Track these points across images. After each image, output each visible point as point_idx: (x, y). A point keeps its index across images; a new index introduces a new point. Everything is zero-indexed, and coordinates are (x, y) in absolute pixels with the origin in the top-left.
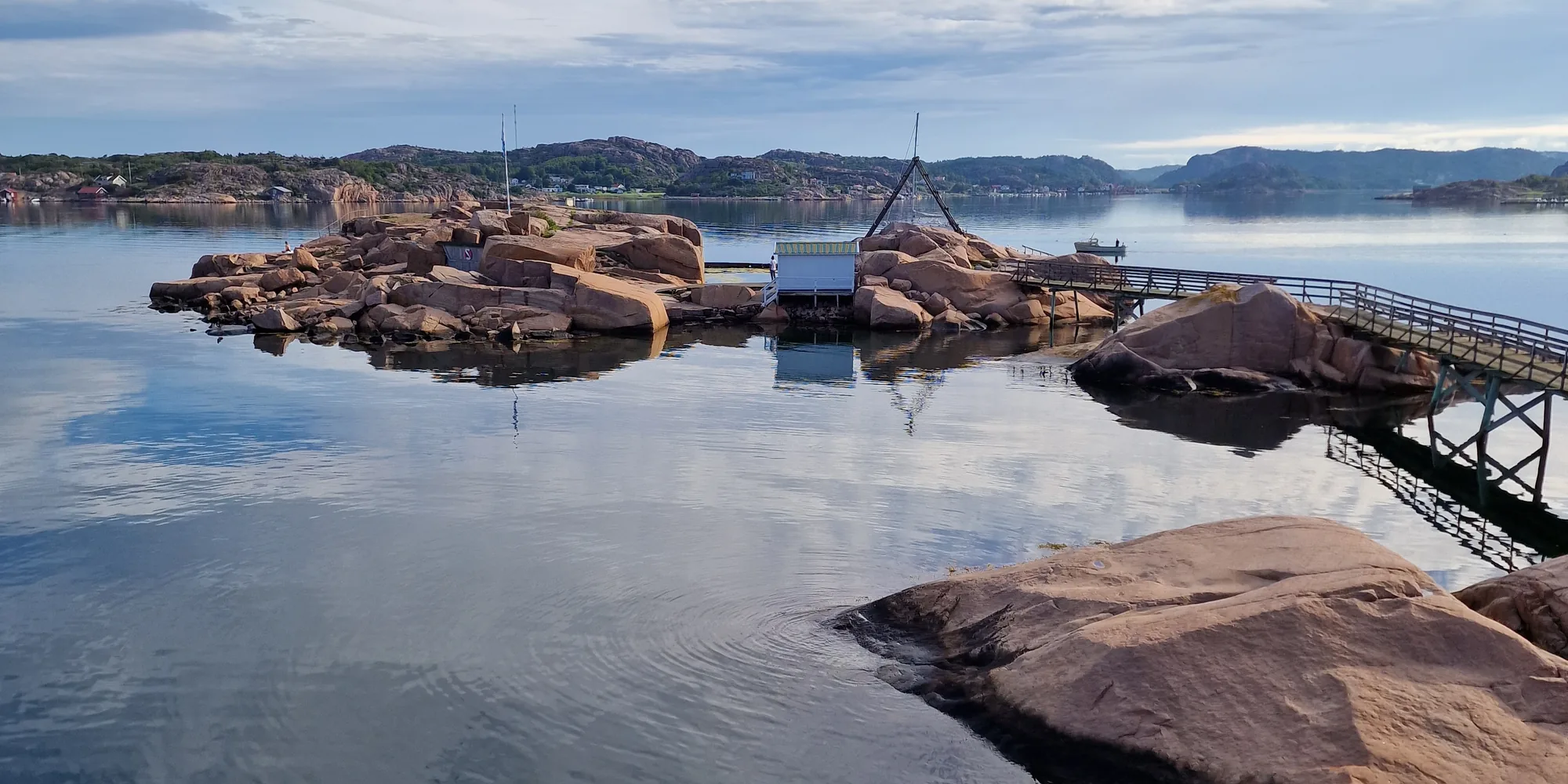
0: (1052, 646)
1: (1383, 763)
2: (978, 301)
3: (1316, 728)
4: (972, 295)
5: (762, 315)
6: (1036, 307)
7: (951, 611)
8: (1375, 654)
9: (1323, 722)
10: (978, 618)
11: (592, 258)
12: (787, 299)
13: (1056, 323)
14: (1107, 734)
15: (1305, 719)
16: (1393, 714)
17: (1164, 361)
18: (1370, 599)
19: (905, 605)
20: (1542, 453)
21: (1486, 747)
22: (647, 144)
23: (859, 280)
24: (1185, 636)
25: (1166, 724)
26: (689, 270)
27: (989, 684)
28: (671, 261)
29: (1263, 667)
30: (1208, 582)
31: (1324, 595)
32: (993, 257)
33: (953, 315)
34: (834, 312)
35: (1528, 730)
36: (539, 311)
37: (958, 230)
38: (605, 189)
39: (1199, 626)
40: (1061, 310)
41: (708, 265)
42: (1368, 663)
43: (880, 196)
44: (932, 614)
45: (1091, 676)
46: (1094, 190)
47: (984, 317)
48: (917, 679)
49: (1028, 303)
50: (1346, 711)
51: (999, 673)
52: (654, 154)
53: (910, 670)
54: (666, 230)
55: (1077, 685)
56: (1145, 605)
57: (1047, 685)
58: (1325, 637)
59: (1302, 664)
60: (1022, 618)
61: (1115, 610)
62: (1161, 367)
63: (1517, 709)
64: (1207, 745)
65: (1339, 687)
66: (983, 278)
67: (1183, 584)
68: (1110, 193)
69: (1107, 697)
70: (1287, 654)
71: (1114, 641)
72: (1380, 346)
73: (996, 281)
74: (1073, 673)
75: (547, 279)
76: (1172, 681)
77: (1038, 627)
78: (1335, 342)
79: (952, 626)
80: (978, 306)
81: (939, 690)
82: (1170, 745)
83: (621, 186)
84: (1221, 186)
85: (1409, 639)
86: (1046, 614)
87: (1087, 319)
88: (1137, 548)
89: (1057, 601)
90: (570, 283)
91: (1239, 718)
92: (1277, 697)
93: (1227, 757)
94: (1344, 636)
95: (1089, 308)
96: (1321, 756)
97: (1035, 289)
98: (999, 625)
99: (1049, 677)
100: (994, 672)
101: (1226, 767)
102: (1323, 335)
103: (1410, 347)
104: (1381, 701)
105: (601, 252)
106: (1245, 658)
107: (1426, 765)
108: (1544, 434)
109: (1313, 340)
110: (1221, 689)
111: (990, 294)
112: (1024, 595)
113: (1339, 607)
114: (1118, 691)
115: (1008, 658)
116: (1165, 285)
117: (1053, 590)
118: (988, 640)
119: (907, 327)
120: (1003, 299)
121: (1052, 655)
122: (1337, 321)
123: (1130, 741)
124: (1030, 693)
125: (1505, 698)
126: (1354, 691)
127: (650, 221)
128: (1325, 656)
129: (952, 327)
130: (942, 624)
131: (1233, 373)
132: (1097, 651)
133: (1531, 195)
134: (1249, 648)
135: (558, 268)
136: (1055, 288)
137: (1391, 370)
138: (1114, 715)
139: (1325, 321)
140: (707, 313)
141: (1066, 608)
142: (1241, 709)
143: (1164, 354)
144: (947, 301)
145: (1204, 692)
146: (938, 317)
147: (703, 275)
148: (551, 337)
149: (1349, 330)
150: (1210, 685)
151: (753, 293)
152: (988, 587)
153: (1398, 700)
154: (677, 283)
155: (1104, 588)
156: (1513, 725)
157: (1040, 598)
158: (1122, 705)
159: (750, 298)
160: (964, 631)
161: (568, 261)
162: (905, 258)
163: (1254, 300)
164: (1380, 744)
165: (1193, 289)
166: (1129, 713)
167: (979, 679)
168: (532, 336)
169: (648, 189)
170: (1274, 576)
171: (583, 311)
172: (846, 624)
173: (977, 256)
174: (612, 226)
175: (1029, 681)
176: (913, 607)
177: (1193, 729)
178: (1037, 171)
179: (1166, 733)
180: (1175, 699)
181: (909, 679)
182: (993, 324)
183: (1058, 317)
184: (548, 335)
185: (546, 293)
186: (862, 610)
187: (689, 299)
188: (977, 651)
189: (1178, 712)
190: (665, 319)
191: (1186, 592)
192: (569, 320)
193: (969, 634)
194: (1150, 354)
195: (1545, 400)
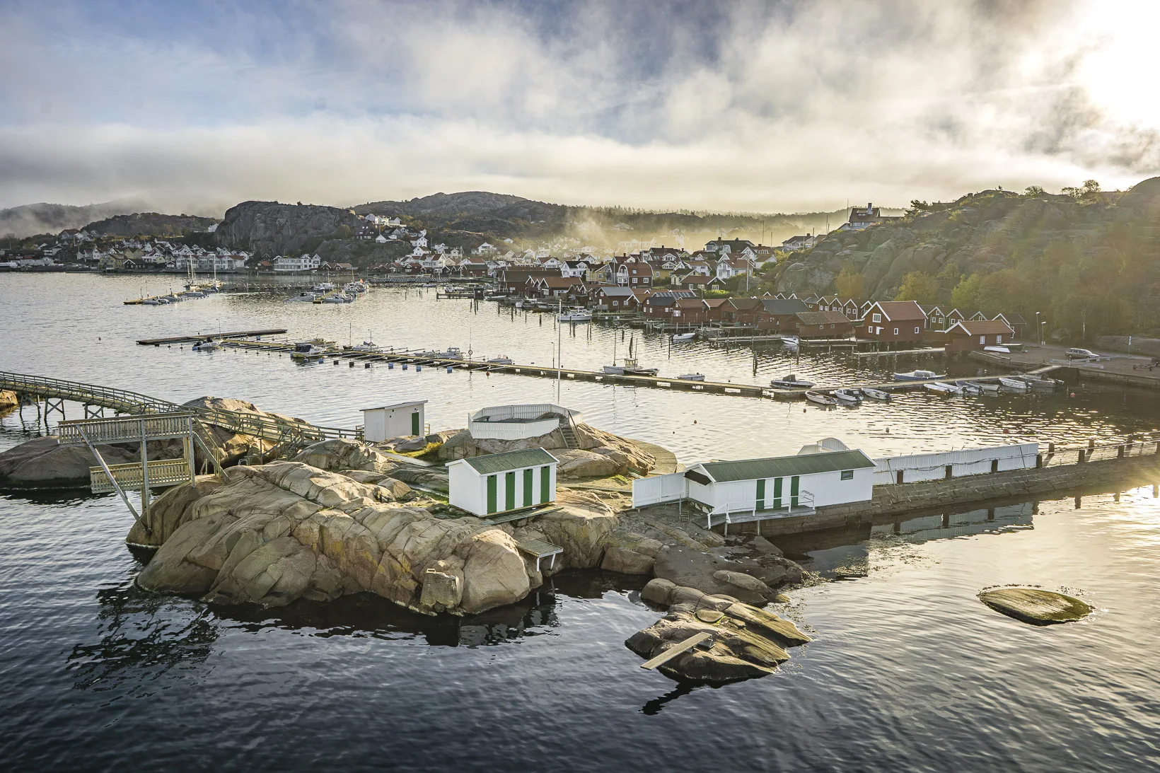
195: (61, 402)
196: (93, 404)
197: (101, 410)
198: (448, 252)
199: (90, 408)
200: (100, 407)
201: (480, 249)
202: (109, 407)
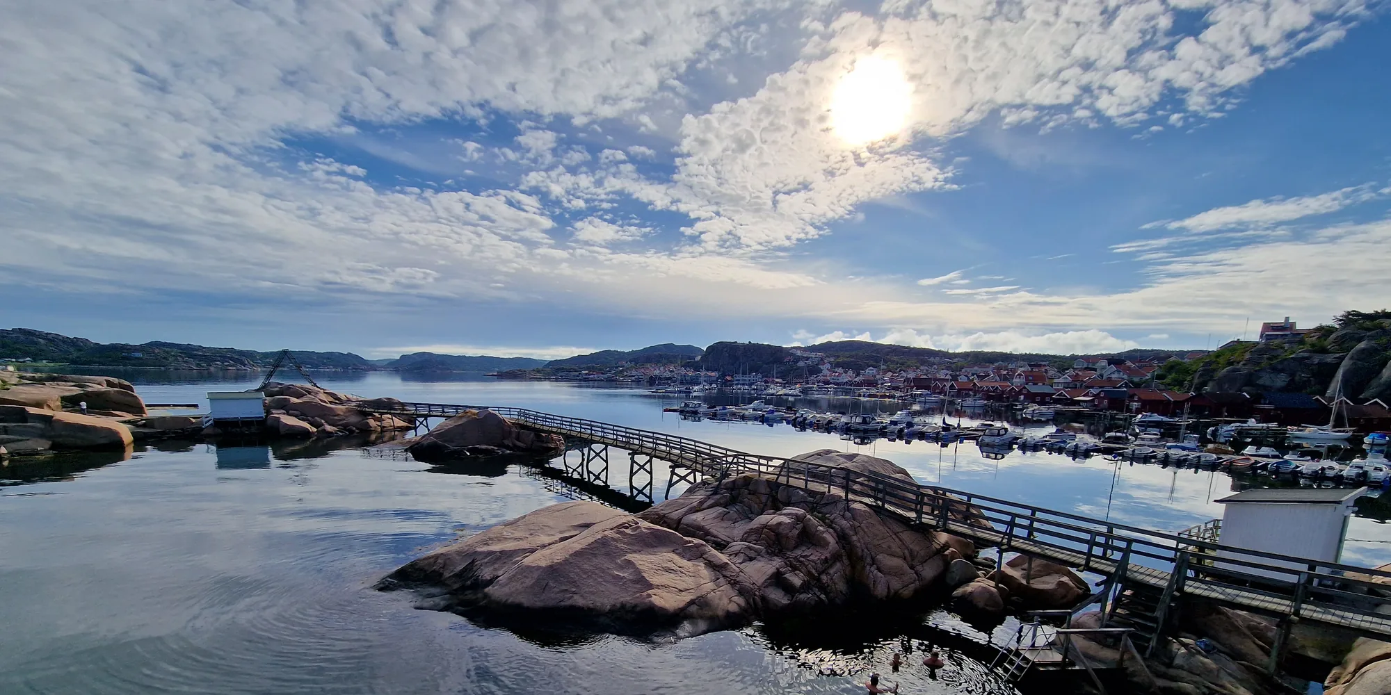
0: (511, 573)
1: (658, 587)
2: (341, 420)
3: (629, 580)
4: (336, 418)
5: (202, 433)
6: (372, 422)
7: (443, 567)
8: (636, 548)
9: (631, 577)
10: (460, 568)
11: (59, 403)
12: (219, 423)
13: (384, 429)
14: (551, 603)
15: (624, 577)
16: (652, 568)
17: (453, 444)
18: (627, 528)
19: (417, 569)
20: (606, 468)
21: (682, 573)
22: (47, 334)
23: (268, 412)
24: (571, 555)
25: (574, 593)
26: (136, 408)
27: (486, 596)
28: (118, 404)
29: (602, 562)
30: (561, 532)
31: (611, 529)
32: (338, 399)
33: (329, 428)
34: (253, 430)
35: (690, 564)
36: (20, 438)
37: (315, 385)
38: (14, 360)
39: (575, 550)
40: (385, 424)
41: (147, 406)
42: (635, 552)
43: (234, 368)
44: (434, 571)
45: (538, 581)
46: (356, 368)
47: (345, 427)
48: (442, 603)
49: (368, 421)
50: (638, 571)
51: (489, 590)
52: (53, 339)
53: (437, 600)
54: (105, 385)
55: (532, 587)
56: (544, 546)
57: (517, 590)
58: (619, 545)
59: (615, 557)
60: (486, 563)
61: (532, 551)
62: (452, 447)
63: (683, 557)
64: (593, 597)
65: (629, 563)
66: (341, 409)
67: (552, 535)
68: (366, 370)
69: (547, 588)
70: (607, 554)
71: (543, 564)
72: (537, 432)
73: (349, 410)
74: (529, 582)
75: (23, 416)
76: (572, 575)
77: (496, 566)
78: (519, 432)
79: (447, 574)
80: (340, 423)
81: (459, 604)
82: (579, 601)
83: (28, 359)
84: (417, 369)
85: (644, 540)
86: (498, 559)
87: (399, 427)
88: (519, 523)
89: (501, 552)
90: (47, 419)
91: (600, 583)
92: (609, 571)
93: (601, 600)
94: (624, 543)
95: (399, 423)
96: (636, 590)
97: (370, 414)
98: (475, 569)
99: (517, 586)
100: (486, 590)
101: (603, 604)
102: (514, 430)
103: (549, 432)
104: (647, 564)
105: (64, 399)
106: (594, 559)
107: (670, 584)
108: (606, 461)
109: (510, 432)
110: (590, 574)
111: (346, 417)
112: (481, 553)
113: (619, 533)
114: (551, 584)
115: (490, 582)
116: (438, 411)
117: (496, 548)
118: (472, 577)
119: (304, 434)
120: (353, 419)
121: (514, 576)
122: (518, 424)
123: (562, 603)
124: (511, 595)
125: (678, 554)
126: (638, 563)
127: (90, 380)
128: (622, 553)
129: (330, 434)
130: (441, 575)
131: (484, 447)
132: (537, 570)
133: (539, 375)
134: (595, 556)
135: (32, 410)
136: (382, 414)
137: (543, 442)
138: (553, 595)
139: (513, 424)
140: (163, 433)
141: (506, 556)
142: (600, 580)
143: (451, 441)
144: (323, 421)
145: (584, 576)
146: (320, 429)
147: (146, 411)
148: (38, 454)
149: (523, 427)
150: (585, 573)
151: (194, 420)
152: (459, 553)
153: (652, 563)
154: (129, 417)
155: (516, 543)
156: (685, 563)
157: (491, 553)
158: (555, 589)
159: (193, 423)
160: (456, 575)
161: (39, 405)
162: (294, 400)
163: (486, 416)
164: (654, 580)
165: (450, 412)
166: (558, 592)
167: (480, 595)
168: (19, 454)
169: (54, 361)
170: (587, 526)
171: (60, 436)
172: (384, 587)
173: (331, 399)
174: (59, 383)
175: (506, 590)
176: (421, 570)
177: (585, 592)
178: (324, 358)
179: (576, 597)
180: (575, 582)
181: (439, 604)
182: (351, 432)
183: (384, 427)
184: (37, 453)
185: (25, 426)
186: (390, 576)
187: (144, 426)
188: (469, 583)
189: (577, 587)
190: (131, 438)
191: (557, 537)
192: (50, 442)
193: (460, 575)
194: (445, 441)
195: (606, 449)
196: (642, 453)
197: (650, 461)
198: (846, 372)
199: (637, 458)
200: (648, 458)
201: (867, 371)
202: (662, 458)
